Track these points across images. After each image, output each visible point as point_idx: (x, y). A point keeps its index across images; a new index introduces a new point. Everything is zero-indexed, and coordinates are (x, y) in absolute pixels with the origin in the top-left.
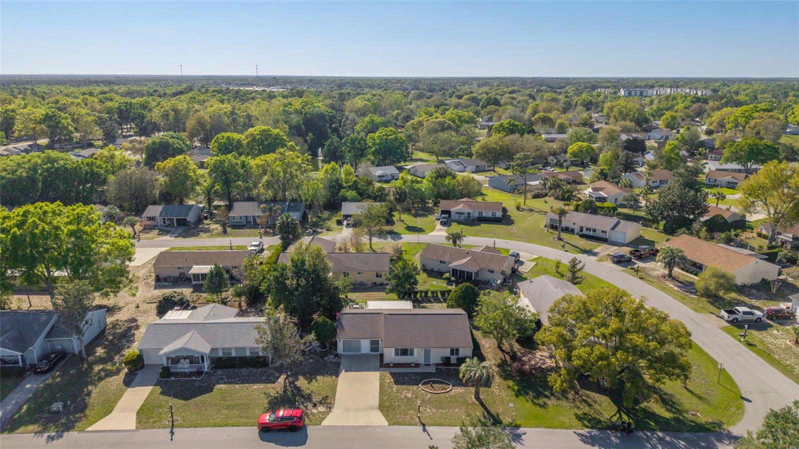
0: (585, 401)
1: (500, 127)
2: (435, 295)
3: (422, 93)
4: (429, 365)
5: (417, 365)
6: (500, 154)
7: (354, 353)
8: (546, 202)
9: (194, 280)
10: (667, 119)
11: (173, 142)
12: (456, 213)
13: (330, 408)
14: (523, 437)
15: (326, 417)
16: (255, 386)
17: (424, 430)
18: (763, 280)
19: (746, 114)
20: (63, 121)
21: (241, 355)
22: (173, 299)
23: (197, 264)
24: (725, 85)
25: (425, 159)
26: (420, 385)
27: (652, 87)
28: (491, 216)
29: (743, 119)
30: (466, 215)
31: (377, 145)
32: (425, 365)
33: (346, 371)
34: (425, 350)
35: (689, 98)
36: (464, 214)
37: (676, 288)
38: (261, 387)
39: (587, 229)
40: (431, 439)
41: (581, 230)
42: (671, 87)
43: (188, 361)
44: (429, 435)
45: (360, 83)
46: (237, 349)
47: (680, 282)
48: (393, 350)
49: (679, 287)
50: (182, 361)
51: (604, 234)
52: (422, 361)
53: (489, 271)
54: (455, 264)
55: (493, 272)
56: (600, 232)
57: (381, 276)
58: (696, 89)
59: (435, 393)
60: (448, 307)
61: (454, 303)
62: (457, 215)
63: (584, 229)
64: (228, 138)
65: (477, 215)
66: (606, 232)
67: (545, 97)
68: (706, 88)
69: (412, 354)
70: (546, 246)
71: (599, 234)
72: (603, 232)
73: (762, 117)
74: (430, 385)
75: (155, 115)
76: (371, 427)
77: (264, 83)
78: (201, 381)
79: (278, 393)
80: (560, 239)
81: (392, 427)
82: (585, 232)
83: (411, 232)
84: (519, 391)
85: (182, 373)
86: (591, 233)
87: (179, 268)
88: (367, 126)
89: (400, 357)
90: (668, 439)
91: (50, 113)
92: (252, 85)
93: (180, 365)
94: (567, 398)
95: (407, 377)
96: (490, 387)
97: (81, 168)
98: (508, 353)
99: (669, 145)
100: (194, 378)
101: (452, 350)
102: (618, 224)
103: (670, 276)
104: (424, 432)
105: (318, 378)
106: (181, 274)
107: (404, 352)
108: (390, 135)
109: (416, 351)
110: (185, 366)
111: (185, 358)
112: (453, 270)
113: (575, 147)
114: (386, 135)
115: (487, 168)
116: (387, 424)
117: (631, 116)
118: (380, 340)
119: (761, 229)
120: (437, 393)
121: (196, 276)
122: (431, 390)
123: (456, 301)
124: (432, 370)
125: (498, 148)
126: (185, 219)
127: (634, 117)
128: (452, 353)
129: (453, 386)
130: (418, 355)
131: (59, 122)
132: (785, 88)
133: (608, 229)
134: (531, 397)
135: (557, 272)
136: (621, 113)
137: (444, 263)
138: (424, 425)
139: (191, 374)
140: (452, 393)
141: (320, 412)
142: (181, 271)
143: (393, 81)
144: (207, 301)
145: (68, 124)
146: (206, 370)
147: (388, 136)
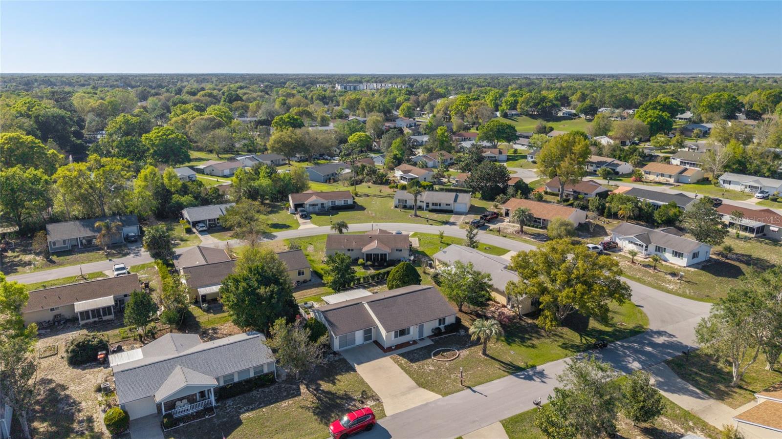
0: (556, 335)
1: (280, 121)
2: (366, 281)
3: (145, 90)
4: (423, 339)
5: (415, 342)
6: (296, 147)
7: (350, 347)
8: (369, 187)
9: (82, 320)
10: (404, 109)
12: (310, 205)
13: (378, 399)
14: (545, 373)
15: (383, 407)
16: (284, 404)
17: (474, 391)
18: (580, 224)
19: (464, 102)
21: (245, 377)
22: (90, 343)
23: (78, 300)
24: (416, 80)
25: (204, 158)
26: (433, 357)
27: (361, 82)
28: (343, 204)
29: (463, 107)
30: (320, 206)
31: (156, 146)
32: (420, 340)
33: (358, 364)
34: (419, 326)
35: (403, 92)
36: (317, 205)
37: (532, 240)
38: (290, 402)
39: (433, 204)
40: (486, 396)
41: (428, 206)
42: (376, 82)
43: (185, 401)
44: (481, 394)
45: (52, 80)
46: (239, 373)
47: (530, 234)
48: (393, 333)
49: (533, 238)
50: (178, 403)
51: (448, 206)
52: (417, 337)
53: (397, 250)
54: (366, 249)
55: (401, 251)
56: (445, 205)
57: (303, 273)
58: (396, 83)
59: (450, 361)
60: (391, 288)
61: (399, 283)
62: (311, 207)
63: (430, 205)
65: (330, 204)
66: (449, 205)
67: (280, 92)
68: (403, 83)
69: (408, 333)
70: (411, 223)
71: (444, 207)
72: (447, 205)
73: (477, 105)
74: (440, 355)
76: (430, 403)
78: (218, 416)
79: (313, 403)
80: (416, 216)
81: (447, 398)
82: (431, 207)
83: (278, 230)
85: (187, 416)
86: (438, 207)
87: (52, 310)
88: (121, 128)
89: (399, 338)
90: (625, 344)
93: (178, 409)
94: (543, 336)
95: (415, 353)
98: (471, 313)
99: (441, 130)
100: (207, 417)
101: (440, 321)
102: (457, 197)
103: (522, 231)
105: (339, 377)
106: (56, 316)
107: (402, 333)
108: (169, 134)
109: (412, 329)
110: (184, 409)
111: (181, 399)
112: (367, 255)
113: (355, 137)
114: (165, 134)
115: (282, 163)
116: (440, 397)
117: (378, 108)
118: (372, 328)
119: (546, 188)
120: (452, 360)
121: (85, 314)
122: (444, 359)
123: (400, 280)
124: (429, 342)
125: (294, 142)
127: (379, 108)
128: (440, 324)
129: (459, 350)
130: (414, 333)
132: (461, 82)
133: (451, 202)
134: (520, 342)
135: (441, 242)
136: (368, 105)
137: (352, 250)
138: (469, 387)
139: (198, 414)
140: (462, 356)
141: (373, 406)
142: (56, 312)
143: (95, 78)
144: (123, 338)
146: (214, 404)
147: (167, 136)
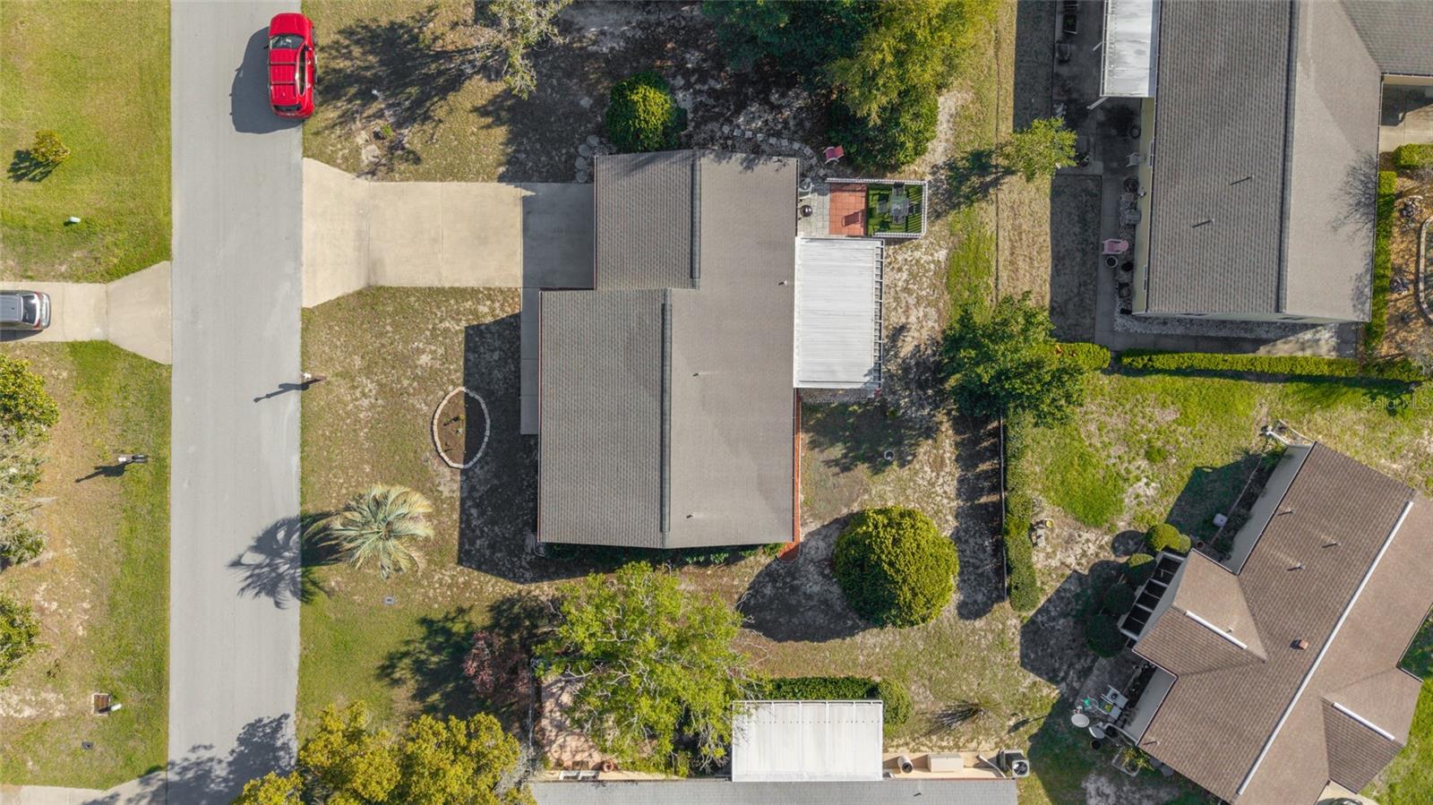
13: (373, 173)
14: (265, 600)
15: (338, 166)
17: (286, 388)
26: (462, 388)
33: (525, 200)
40: (257, 400)
44: (268, 396)
59: (432, 423)
76: (297, 269)
79: (435, 38)
81: (295, 313)
84: (448, 633)
95: (500, 360)
96: (460, 562)
104: (281, 386)
105: (499, 130)
120: (430, 429)
122: (443, 414)
129: (463, 472)
134: (423, 657)
140: (434, 464)
141: (357, 150)
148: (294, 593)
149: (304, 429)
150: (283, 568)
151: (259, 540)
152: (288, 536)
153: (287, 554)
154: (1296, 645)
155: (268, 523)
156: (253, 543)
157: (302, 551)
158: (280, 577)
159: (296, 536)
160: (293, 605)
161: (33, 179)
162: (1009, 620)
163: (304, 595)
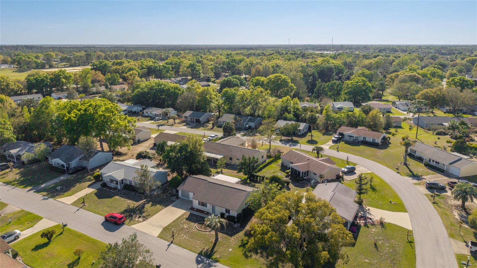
5: (207, 213)
11: (234, 81)
13: (145, 220)
15: (137, 224)
16: (129, 201)
17: (169, 245)
20: (197, 67)
26: (197, 224)
28: (371, 141)
30: (354, 138)
33: (172, 206)
34: (212, 206)
37: (457, 217)
38: (131, 202)
39: (433, 161)
40: (167, 250)
41: (429, 161)
43: (116, 182)
44: (168, 248)
48: (197, 201)
49: (461, 216)
52: (211, 212)
53: (314, 173)
54: (294, 165)
56: (442, 165)
59: (199, 230)
62: (348, 137)
63: (431, 161)
64: (258, 79)
65: (362, 139)
66: (445, 166)
74: (201, 225)
75: (241, 66)
76: (149, 234)
77: (334, 49)
79: (133, 207)
80: (405, 164)
82: (431, 163)
85: (111, 187)
86: (434, 164)
89: (200, 206)
91: (192, 63)
92: (327, 50)
95: (196, 217)
96: (231, 236)
97: (170, 90)
100: (112, 191)
101: (226, 210)
102: (458, 160)
103: (463, 207)
107: (203, 204)
109: (208, 205)
112: (291, 168)
116: (157, 236)
122: (199, 228)
126: (199, 120)
128: (226, 212)
130: (209, 208)
131: (195, 68)
133: (448, 163)
134: (248, 250)
139: (113, 189)
141: (138, 221)
145: (199, 69)
146: (119, 188)
148: (215, 263)
149: (180, 246)
150: (207, 262)
151: (197, 263)
152: (201, 258)
153: (205, 260)
154: (308, 160)
155: (195, 260)
156: (196, 264)
157: (206, 257)
158: (209, 263)
159: (202, 257)
160: (217, 264)
161: (76, 266)
162: (291, 186)
163: (217, 261)
